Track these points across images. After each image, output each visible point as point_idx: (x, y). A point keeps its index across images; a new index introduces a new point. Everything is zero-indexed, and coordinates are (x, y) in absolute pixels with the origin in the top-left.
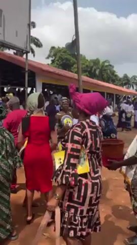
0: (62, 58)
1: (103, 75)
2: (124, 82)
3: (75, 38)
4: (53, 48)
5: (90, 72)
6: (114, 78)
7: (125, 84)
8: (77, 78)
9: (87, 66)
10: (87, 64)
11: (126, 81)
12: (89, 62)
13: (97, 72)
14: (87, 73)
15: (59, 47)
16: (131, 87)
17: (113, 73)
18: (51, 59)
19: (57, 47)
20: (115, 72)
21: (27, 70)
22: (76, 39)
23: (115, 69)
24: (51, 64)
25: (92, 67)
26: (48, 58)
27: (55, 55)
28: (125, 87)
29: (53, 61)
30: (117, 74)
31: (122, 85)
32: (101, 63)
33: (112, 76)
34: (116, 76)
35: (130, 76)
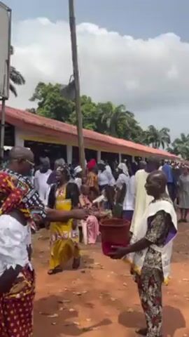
0: (54, 100)
1: (117, 128)
2: (149, 138)
3: (73, 79)
4: (41, 85)
5: (98, 122)
6: (135, 131)
7: (152, 140)
8: (76, 133)
9: (93, 113)
10: (94, 109)
11: (153, 136)
12: (97, 107)
13: (108, 122)
14: (94, 124)
15: (50, 84)
16: (161, 145)
17: (133, 123)
18: (38, 101)
19: (47, 83)
20: (135, 122)
21: (3, 123)
22: (74, 81)
23: (135, 118)
24: (38, 108)
25: (102, 114)
26: (33, 99)
27: (44, 96)
28: (151, 145)
29: (41, 105)
30: (139, 125)
31: (147, 142)
32: (114, 108)
33: (131, 128)
34: (138, 128)
35: (158, 128)
